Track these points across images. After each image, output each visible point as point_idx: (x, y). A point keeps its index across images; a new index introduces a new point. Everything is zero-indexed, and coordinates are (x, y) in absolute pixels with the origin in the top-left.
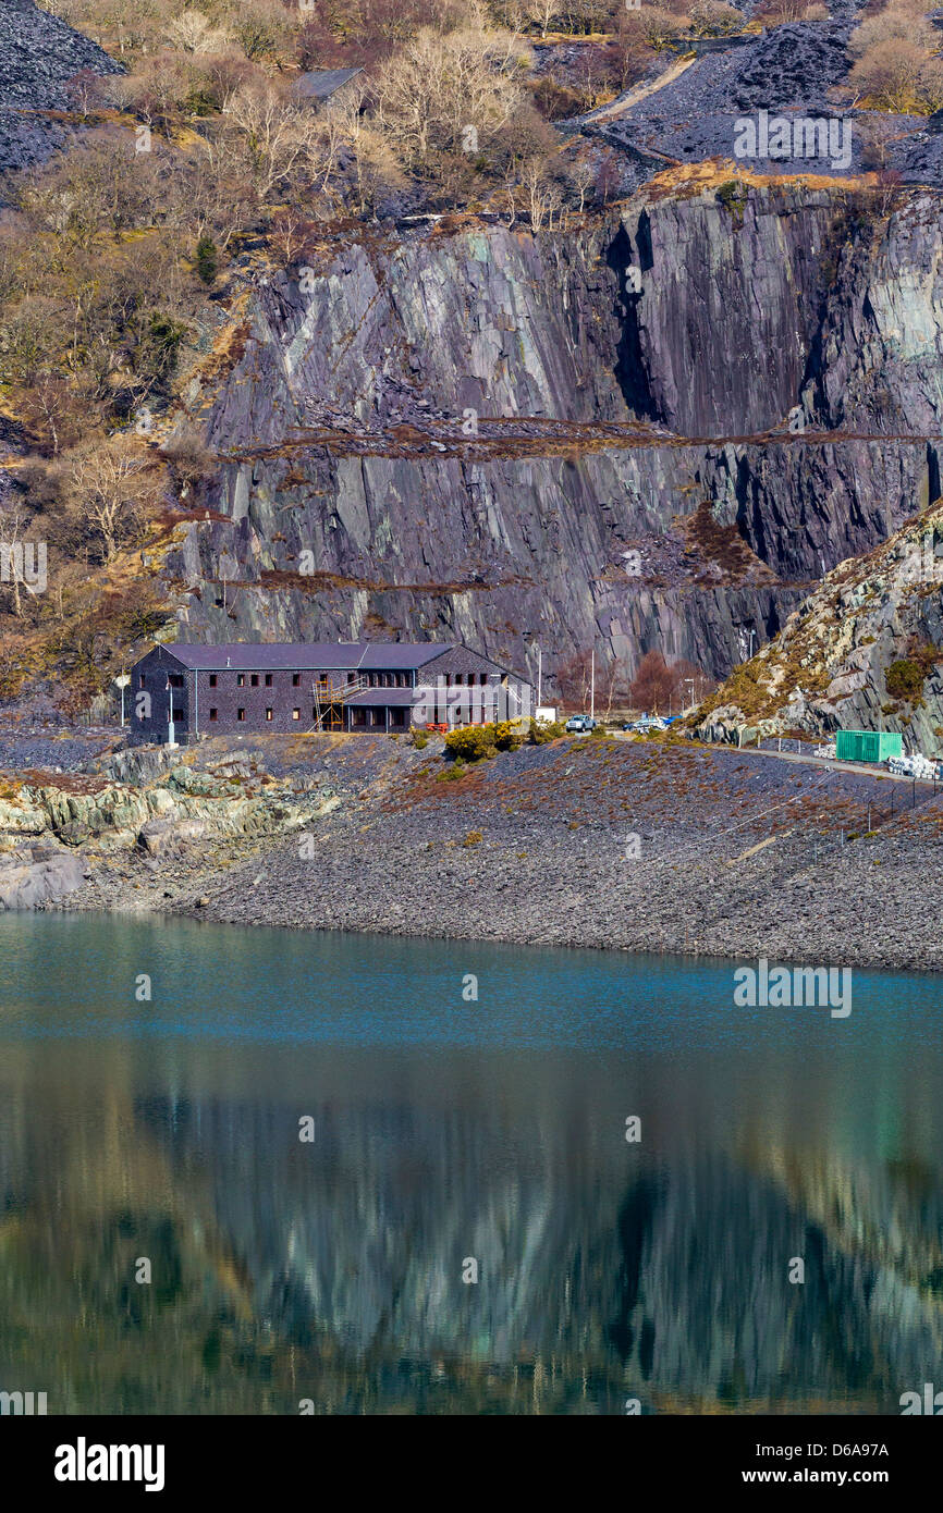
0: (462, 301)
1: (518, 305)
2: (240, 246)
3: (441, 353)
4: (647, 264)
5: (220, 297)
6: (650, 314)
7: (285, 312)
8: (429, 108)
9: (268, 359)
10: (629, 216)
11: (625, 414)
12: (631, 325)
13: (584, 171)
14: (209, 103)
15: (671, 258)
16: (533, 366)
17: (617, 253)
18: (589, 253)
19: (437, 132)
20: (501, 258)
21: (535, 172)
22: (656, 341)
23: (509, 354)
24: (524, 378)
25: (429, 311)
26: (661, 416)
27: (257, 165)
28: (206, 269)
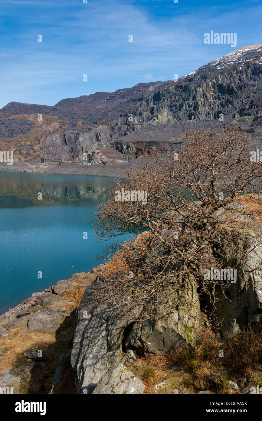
0: (56, 138)
1: (59, 138)
2: (43, 135)
3: (55, 141)
4: (66, 136)
5: (42, 138)
6: (66, 139)
7: (46, 139)
8: (54, 127)
9: (45, 141)
10: (65, 133)
11: (65, 145)
12: (65, 140)
13: (62, 131)
14: (41, 127)
15: (67, 136)
16: (60, 142)
17: (64, 135)
18: (63, 136)
19: (54, 129)
20: (58, 136)
21: (60, 131)
22: (67, 141)
23: (58, 141)
24: (59, 143)
25: (54, 139)
26: (67, 145)
27: (44, 130)
28: (41, 136)
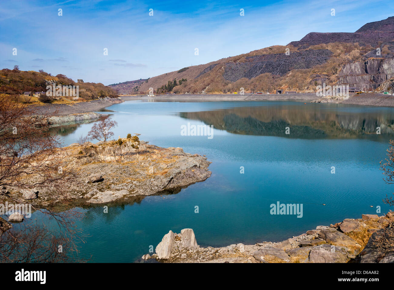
0: (355, 67)
1: (359, 67)
2: (341, 64)
3: (354, 70)
4: (367, 64)
5: (340, 67)
6: (367, 67)
7: (344, 68)
8: (353, 55)
9: (343, 71)
10: (366, 61)
11: (366, 73)
12: (366, 68)
13: (363, 58)
14: (339, 55)
15: (369, 64)
16: (360, 71)
17: (365, 63)
18: (363, 63)
19: (354, 57)
20: (358, 64)
21: (360, 59)
22: (368, 69)
23: (358, 70)
24: (359, 71)
25: (353, 67)
26: (368, 73)
27: (342, 59)
28: (339, 65)
